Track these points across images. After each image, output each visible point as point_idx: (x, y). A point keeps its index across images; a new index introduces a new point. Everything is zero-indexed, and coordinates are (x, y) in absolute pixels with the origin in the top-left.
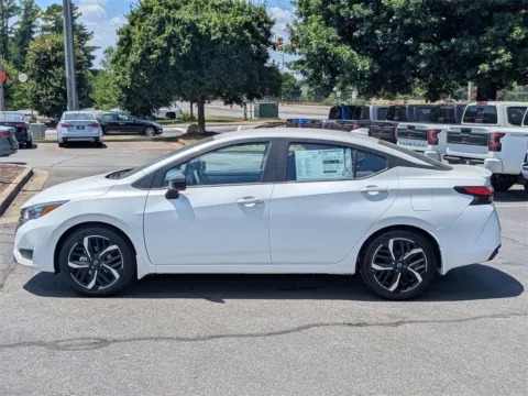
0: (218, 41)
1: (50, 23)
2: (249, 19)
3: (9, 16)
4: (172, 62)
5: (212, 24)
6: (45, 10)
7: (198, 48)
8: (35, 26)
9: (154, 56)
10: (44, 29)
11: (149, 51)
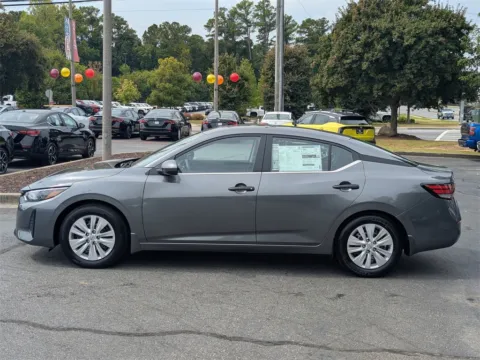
0: (410, 47)
1: (304, 35)
2: (444, 24)
3: (269, 30)
4: (365, 66)
5: (406, 30)
6: (300, 23)
7: (390, 54)
8: (290, 39)
9: (348, 61)
10: (298, 40)
11: (344, 56)
